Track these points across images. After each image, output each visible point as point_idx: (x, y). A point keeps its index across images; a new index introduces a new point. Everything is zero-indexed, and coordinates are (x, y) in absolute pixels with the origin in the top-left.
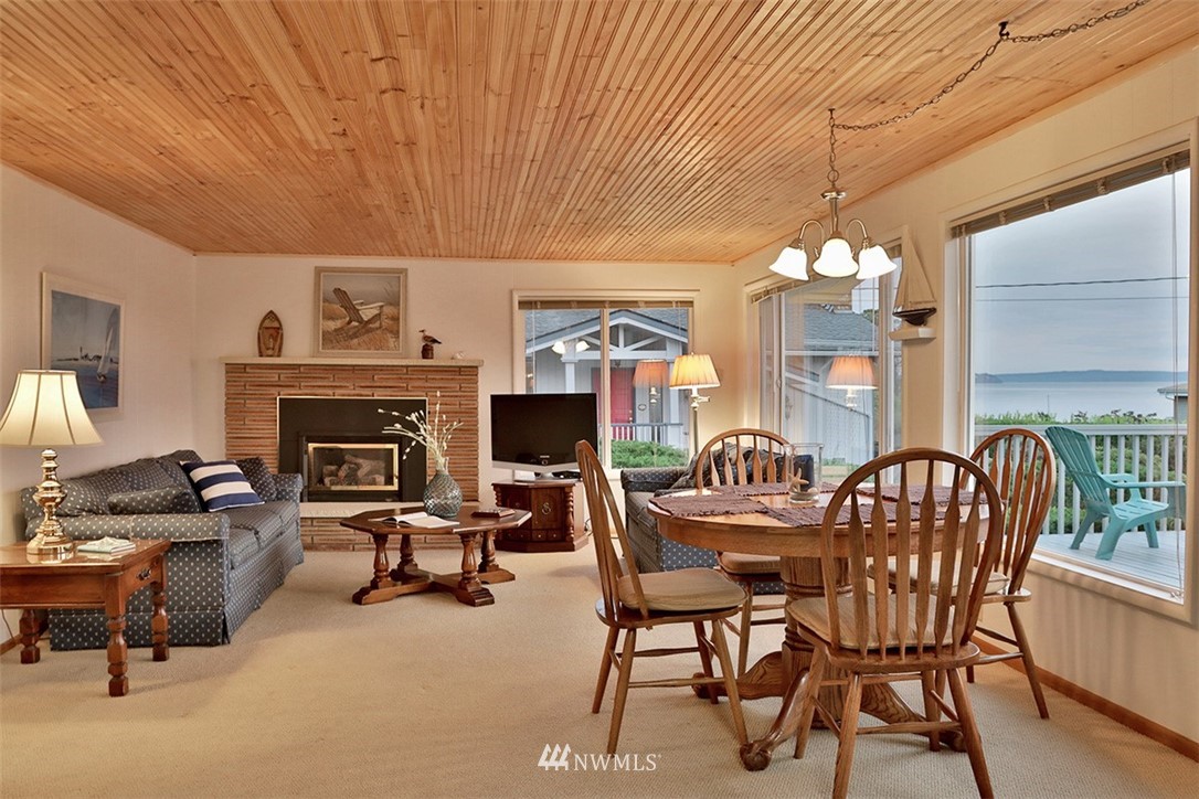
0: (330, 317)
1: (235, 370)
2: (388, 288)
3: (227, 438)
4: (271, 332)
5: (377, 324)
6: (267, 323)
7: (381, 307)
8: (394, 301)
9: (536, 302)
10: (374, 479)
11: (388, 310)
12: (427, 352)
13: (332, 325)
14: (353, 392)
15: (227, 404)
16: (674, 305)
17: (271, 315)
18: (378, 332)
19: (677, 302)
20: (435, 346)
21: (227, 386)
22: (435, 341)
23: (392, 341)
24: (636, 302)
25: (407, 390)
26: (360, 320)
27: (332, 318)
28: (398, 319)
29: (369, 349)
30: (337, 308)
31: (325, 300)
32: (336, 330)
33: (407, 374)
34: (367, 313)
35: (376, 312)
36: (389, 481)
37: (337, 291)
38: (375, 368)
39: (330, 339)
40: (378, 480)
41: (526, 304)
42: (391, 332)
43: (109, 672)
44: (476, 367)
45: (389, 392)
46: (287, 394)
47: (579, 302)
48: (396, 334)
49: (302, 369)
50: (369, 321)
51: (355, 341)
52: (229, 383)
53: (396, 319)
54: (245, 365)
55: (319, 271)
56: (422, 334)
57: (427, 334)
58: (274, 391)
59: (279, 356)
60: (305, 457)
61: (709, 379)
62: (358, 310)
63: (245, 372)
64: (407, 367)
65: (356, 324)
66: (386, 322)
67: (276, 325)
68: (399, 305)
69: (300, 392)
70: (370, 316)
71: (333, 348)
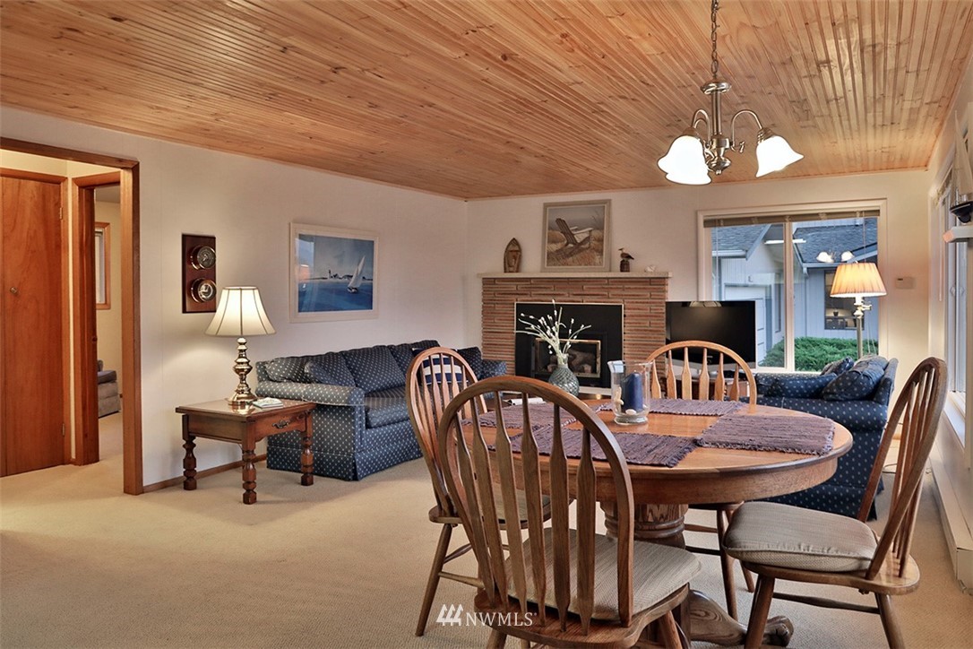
0: (553, 241)
1: (488, 282)
2: (596, 216)
3: (483, 332)
4: (513, 254)
5: (587, 245)
6: (511, 248)
7: (590, 231)
8: (599, 226)
9: (719, 220)
10: (583, 368)
11: (596, 234)
12: (624, 266)
13: (555, 247)
14: (568, 299)
15: (483, 307)
16: (858, 215)
17: (514, 242)
18: (588, 251)
19: (861, 212)
20: (630, 261)
21: (483, 294)
22: (629, 257)
23: (597, 259)
24: (817, 214)
25: (609, 298)
26: (575, 242)
27: (554, 242)
28: (602, 240)
29: (580, 265)
30: (559, 234)
31: (550, 228)
32: (557, 251)
33: (608, 284)
34: (580, 237)
35: (586, 235)
36: (594, 371)
37: (559, 220)
38: (584, 280)
39: (552, 258)
40: (586, 369)
41: (710, 223)
42: (597, 251)
43: (244, 487)
44: (664, 278)
45: (595, 298)
46: (522, 300)
47: (759, 218)
48: (601, 252)
49: (532, 282)
50: (582, 243)
51: (571, 259)
52: (485, 292)
53: (601, 240)
54: (495, 279)
55: (546, 206)
56: (621, 252)
57: (624, 251)
58: (514, 298)
59: (517, 272)
60: (533, 348)
61: (876, 288)
62: (573, 235)
63: (495, 284)
64: (608, 278)
65: (571, 245)
66: (594, 243)
67: (517, 248)
68: (603, 229)
69: (530, 299)
70: (582, 239)
71: (554, 265)
